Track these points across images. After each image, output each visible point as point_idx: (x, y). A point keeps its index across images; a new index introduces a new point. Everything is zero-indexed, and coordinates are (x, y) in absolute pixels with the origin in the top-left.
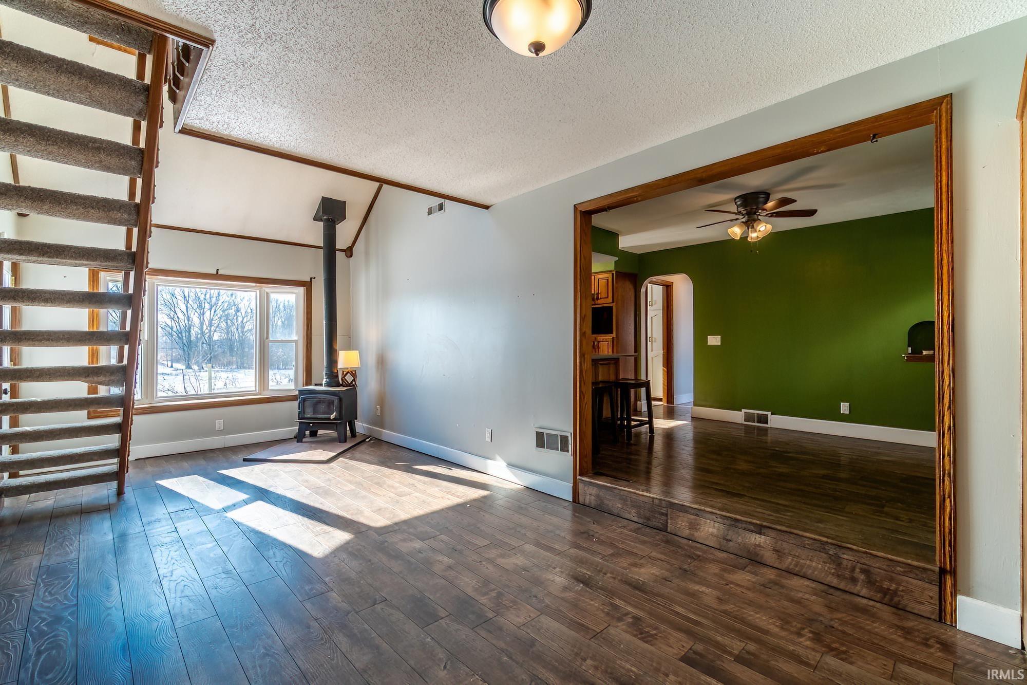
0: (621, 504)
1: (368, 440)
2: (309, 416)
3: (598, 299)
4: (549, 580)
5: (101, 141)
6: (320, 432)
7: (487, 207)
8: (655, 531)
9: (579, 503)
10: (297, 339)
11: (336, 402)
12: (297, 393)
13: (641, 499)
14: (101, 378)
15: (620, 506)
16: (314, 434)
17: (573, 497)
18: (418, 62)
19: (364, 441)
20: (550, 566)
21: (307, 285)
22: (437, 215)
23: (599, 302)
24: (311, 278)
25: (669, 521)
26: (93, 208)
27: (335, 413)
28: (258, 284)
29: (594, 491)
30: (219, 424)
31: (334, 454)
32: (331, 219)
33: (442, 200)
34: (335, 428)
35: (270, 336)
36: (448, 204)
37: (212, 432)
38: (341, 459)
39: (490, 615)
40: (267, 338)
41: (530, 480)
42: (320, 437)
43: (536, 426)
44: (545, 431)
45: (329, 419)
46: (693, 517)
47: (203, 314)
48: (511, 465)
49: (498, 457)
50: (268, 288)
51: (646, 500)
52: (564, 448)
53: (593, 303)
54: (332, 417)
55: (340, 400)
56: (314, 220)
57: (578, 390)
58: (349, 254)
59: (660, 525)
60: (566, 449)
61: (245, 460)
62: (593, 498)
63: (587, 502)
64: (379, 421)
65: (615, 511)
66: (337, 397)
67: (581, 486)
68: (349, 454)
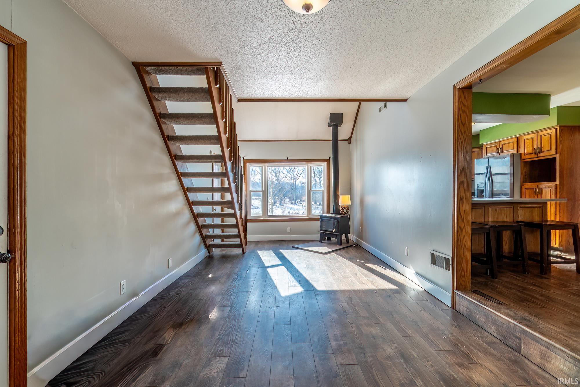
0: (484, 319)
1: (354, 246)
2: (324, 229)
3: (541, 152)
4: (383, 348)
5: (202, 114)
6: (332, 239)
7: (405, 100)
8: (510, 349)
9: (456, 310)
10: (323, 189)
11: (336, 223)
12: (319, 217)
13: (500, 319)
14: (226, 206)
15: (483, 320)
16: (329, 239)
17: (452, 305)
18: (297, 36)
19: (352, 246)
20: (392, 341)
21: (327, 161)
22: (384, 110)
23: (542, 155)
24: (329, 157)
25: (522, 345)
26: (206, 140)
27: (335, 229)
28: (306, 163)
29: (466, 303)
30: (289, 229)
31: (331, 250)
32: (335, 124)
33: (385, 102)
34: (336, 237)
35: (312, 188)
36: (388, 103)
37: (285, 233)
38: (333, 253)
39: (330, 351)
40: (311, 189)
41: (428, 286)
42: (333, 241)
43: (432, 249)
44: (436, 253)
45: (332, 232)
46: (544, 348)
47: (321, 178)
48: (417, 274)
49: (411, 267)
50: (311, 164)
51: (503, 321)
52: (447, 268)
53: (536, 156)
54: (334, 231)
55: (338, 222)
56: (328, 126)
57: (456, 225)
58: (349, 142)
59: (515, 346)
60: (449, 269)
61: (293, 247)
62: (465, 309)
63: (461, 311)
64: (360, 235)
65: (480, 324)
66: (336, 221)
67: (457, 297)
68: (338, 252)
